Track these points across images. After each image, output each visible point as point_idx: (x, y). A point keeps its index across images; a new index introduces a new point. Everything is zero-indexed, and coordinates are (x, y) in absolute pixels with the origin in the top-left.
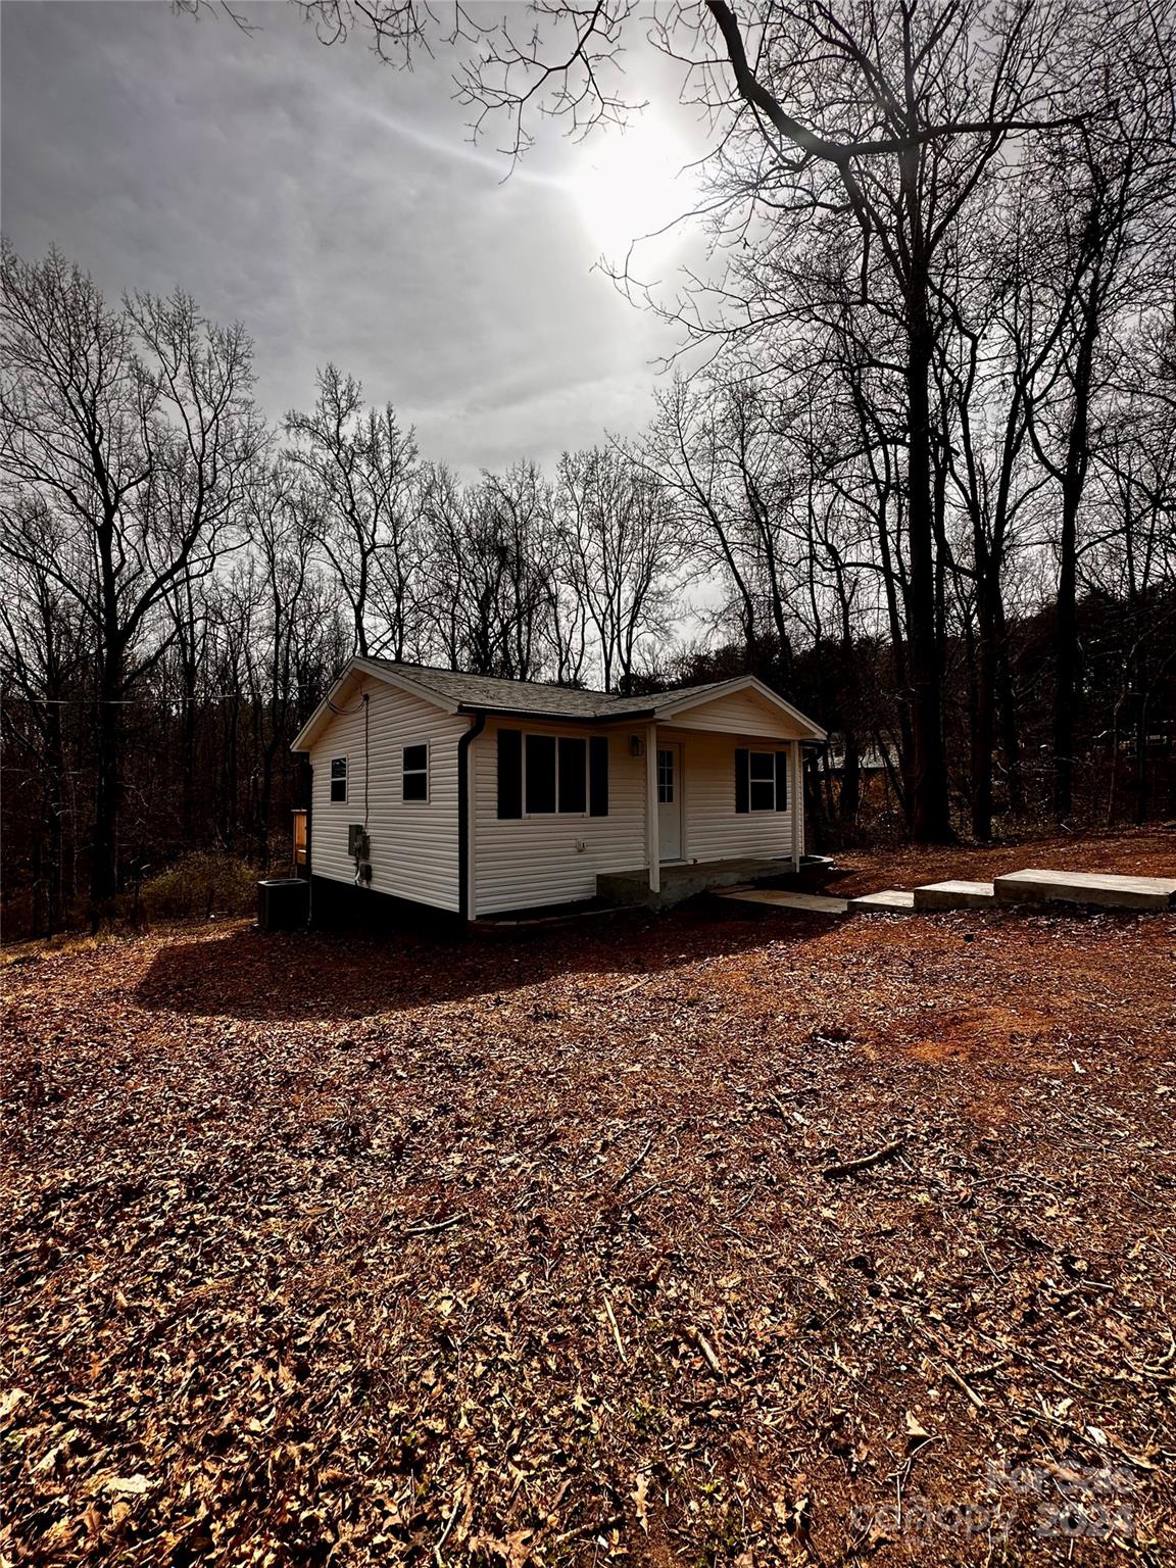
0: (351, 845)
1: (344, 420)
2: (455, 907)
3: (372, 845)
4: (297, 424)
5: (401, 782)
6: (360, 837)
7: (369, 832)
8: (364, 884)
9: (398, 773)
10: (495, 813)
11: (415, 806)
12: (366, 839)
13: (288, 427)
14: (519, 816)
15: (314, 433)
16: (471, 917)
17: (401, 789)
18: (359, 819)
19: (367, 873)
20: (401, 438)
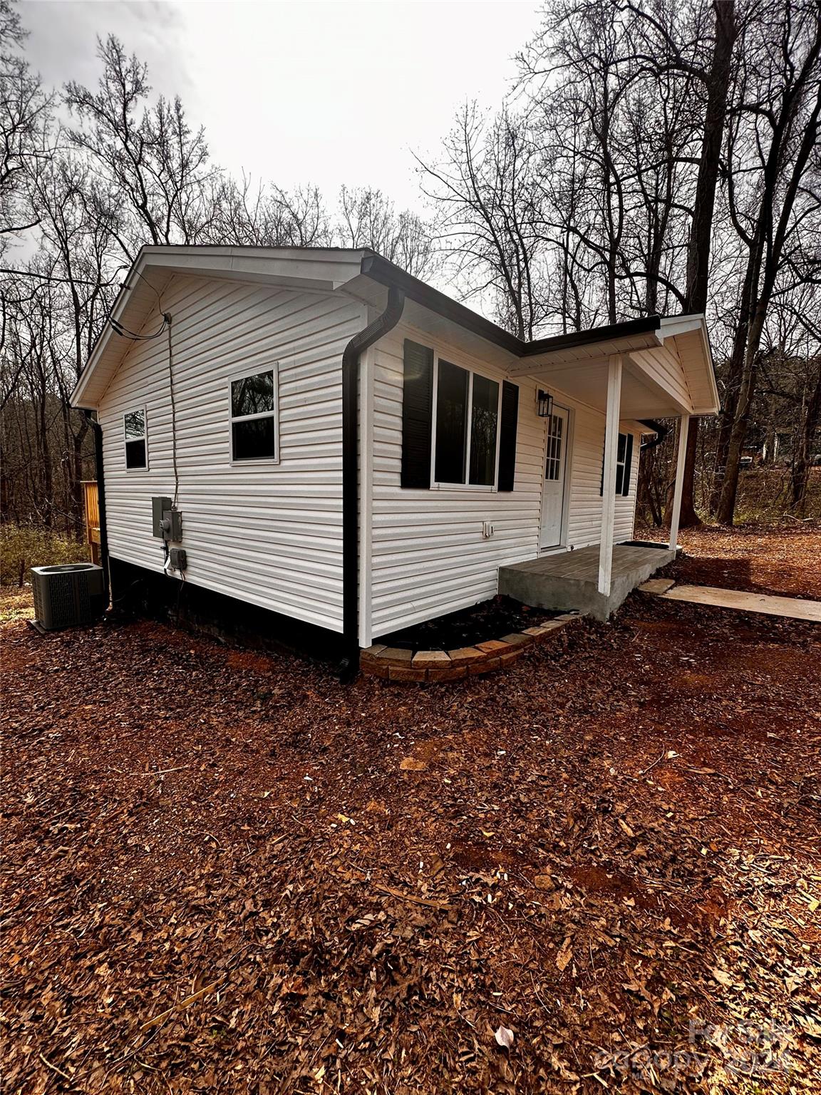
0: (155, 523)
1: (131, 104)
2: (338, 626)
3: (186, 525)
4: (80, 99)
5: (229, 435)
6: (167, 514)
7: (181, 507)
8: (178, 574)
9: (226, 421)
10: (397, 478)
11: (254, 469)
12: (177, 516)
13: (69, 101)
14: (425, 485)
15: (99, 113)
16: (364, 642)
17: (229, 446)
18: (168, 491)
19: (181, 561)
20: (191, 137)
